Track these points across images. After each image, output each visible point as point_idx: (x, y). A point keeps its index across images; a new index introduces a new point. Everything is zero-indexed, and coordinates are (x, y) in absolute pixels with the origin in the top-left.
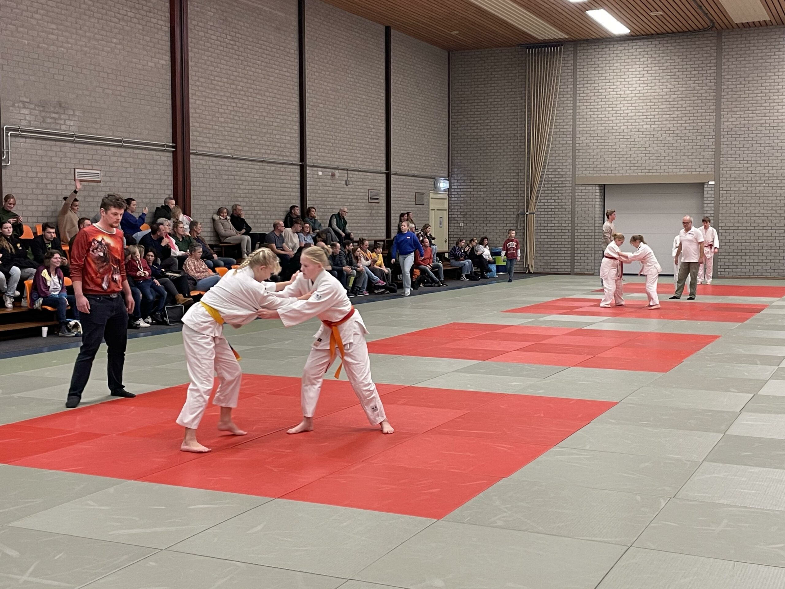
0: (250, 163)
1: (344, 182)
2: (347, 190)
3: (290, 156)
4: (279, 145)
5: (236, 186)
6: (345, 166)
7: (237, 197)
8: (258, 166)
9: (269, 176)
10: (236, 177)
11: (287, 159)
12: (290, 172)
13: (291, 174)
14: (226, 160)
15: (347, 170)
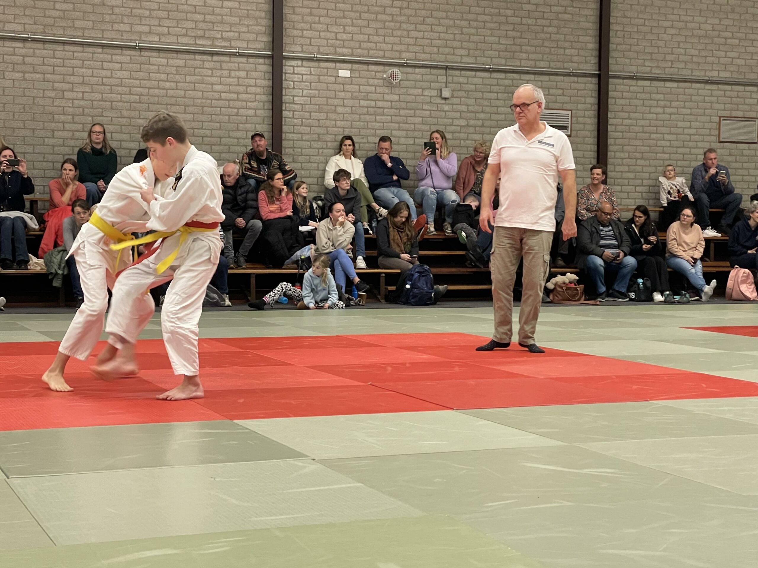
0: (100, 50)
1: (434, 93)
2: (446, 108)
3: (238, 39)
4: (199, 17)
5: (52, 94)
6: (440, 59)
7: (53, 114)
8: (124, 57)
9: (164, 77)
10: (49, 76)
11: (227, 44)
12: (239, 70)
13: (243, 74)
14: (19, 45)
15: (446, 68)
